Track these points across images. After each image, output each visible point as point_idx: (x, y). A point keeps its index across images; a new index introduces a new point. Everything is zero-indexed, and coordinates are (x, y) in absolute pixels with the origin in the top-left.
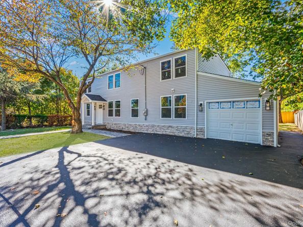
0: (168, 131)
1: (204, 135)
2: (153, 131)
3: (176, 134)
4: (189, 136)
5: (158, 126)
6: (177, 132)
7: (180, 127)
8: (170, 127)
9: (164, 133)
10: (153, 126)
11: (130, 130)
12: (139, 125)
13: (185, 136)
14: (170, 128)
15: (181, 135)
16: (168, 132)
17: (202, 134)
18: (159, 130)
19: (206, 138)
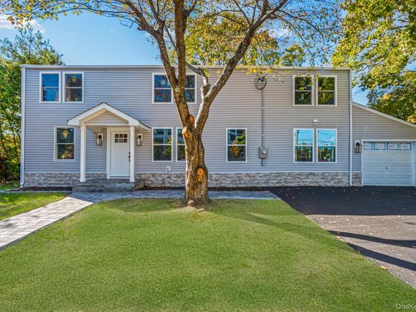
0: (308, 180)
1: (360, 182)
2: (278, 183)
3: (321, 184)
4: (341, 185)
5: (290, 174)
6: (323, 181)
7: (327, 174)
8: (311, 174)
9: (302, 184)
10: (279, 175)
11: (223, 185)
12: (248, 175)
13: (335, 185)
14: (312, 177)
15: (329, 185)
16: (309, 182)
17: (358, 182)
18: (292, 181)
19: (362, 185)
